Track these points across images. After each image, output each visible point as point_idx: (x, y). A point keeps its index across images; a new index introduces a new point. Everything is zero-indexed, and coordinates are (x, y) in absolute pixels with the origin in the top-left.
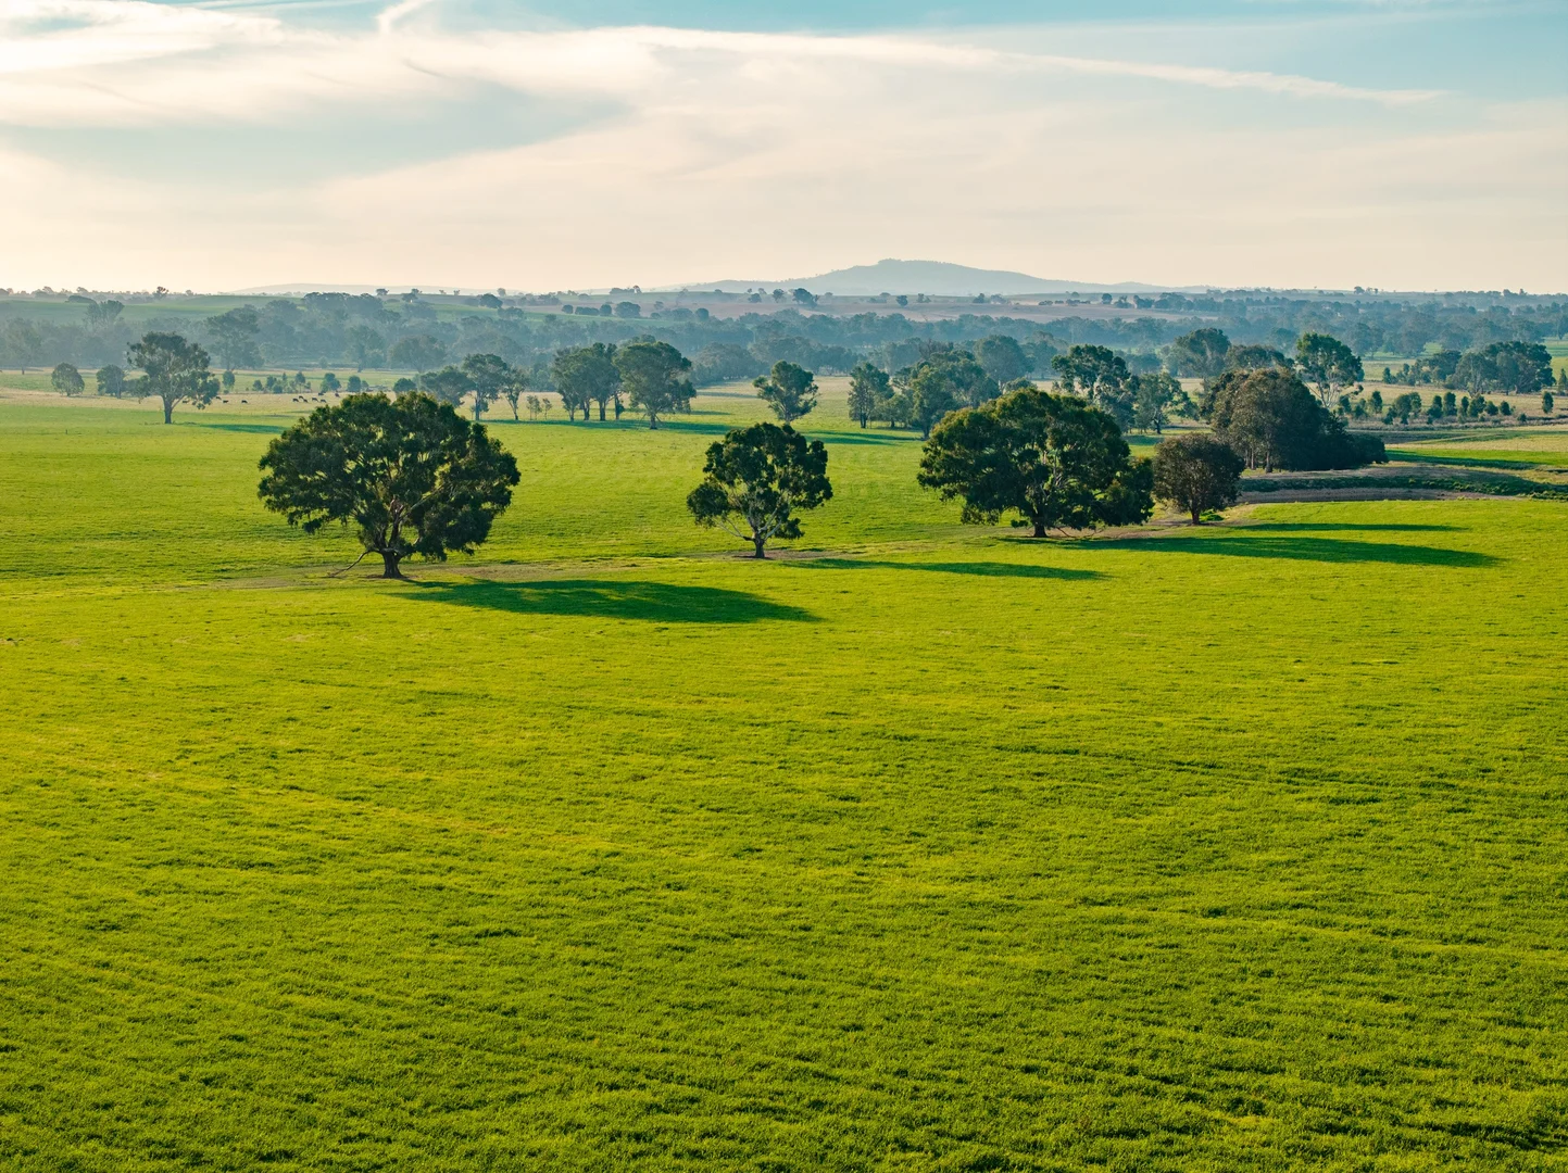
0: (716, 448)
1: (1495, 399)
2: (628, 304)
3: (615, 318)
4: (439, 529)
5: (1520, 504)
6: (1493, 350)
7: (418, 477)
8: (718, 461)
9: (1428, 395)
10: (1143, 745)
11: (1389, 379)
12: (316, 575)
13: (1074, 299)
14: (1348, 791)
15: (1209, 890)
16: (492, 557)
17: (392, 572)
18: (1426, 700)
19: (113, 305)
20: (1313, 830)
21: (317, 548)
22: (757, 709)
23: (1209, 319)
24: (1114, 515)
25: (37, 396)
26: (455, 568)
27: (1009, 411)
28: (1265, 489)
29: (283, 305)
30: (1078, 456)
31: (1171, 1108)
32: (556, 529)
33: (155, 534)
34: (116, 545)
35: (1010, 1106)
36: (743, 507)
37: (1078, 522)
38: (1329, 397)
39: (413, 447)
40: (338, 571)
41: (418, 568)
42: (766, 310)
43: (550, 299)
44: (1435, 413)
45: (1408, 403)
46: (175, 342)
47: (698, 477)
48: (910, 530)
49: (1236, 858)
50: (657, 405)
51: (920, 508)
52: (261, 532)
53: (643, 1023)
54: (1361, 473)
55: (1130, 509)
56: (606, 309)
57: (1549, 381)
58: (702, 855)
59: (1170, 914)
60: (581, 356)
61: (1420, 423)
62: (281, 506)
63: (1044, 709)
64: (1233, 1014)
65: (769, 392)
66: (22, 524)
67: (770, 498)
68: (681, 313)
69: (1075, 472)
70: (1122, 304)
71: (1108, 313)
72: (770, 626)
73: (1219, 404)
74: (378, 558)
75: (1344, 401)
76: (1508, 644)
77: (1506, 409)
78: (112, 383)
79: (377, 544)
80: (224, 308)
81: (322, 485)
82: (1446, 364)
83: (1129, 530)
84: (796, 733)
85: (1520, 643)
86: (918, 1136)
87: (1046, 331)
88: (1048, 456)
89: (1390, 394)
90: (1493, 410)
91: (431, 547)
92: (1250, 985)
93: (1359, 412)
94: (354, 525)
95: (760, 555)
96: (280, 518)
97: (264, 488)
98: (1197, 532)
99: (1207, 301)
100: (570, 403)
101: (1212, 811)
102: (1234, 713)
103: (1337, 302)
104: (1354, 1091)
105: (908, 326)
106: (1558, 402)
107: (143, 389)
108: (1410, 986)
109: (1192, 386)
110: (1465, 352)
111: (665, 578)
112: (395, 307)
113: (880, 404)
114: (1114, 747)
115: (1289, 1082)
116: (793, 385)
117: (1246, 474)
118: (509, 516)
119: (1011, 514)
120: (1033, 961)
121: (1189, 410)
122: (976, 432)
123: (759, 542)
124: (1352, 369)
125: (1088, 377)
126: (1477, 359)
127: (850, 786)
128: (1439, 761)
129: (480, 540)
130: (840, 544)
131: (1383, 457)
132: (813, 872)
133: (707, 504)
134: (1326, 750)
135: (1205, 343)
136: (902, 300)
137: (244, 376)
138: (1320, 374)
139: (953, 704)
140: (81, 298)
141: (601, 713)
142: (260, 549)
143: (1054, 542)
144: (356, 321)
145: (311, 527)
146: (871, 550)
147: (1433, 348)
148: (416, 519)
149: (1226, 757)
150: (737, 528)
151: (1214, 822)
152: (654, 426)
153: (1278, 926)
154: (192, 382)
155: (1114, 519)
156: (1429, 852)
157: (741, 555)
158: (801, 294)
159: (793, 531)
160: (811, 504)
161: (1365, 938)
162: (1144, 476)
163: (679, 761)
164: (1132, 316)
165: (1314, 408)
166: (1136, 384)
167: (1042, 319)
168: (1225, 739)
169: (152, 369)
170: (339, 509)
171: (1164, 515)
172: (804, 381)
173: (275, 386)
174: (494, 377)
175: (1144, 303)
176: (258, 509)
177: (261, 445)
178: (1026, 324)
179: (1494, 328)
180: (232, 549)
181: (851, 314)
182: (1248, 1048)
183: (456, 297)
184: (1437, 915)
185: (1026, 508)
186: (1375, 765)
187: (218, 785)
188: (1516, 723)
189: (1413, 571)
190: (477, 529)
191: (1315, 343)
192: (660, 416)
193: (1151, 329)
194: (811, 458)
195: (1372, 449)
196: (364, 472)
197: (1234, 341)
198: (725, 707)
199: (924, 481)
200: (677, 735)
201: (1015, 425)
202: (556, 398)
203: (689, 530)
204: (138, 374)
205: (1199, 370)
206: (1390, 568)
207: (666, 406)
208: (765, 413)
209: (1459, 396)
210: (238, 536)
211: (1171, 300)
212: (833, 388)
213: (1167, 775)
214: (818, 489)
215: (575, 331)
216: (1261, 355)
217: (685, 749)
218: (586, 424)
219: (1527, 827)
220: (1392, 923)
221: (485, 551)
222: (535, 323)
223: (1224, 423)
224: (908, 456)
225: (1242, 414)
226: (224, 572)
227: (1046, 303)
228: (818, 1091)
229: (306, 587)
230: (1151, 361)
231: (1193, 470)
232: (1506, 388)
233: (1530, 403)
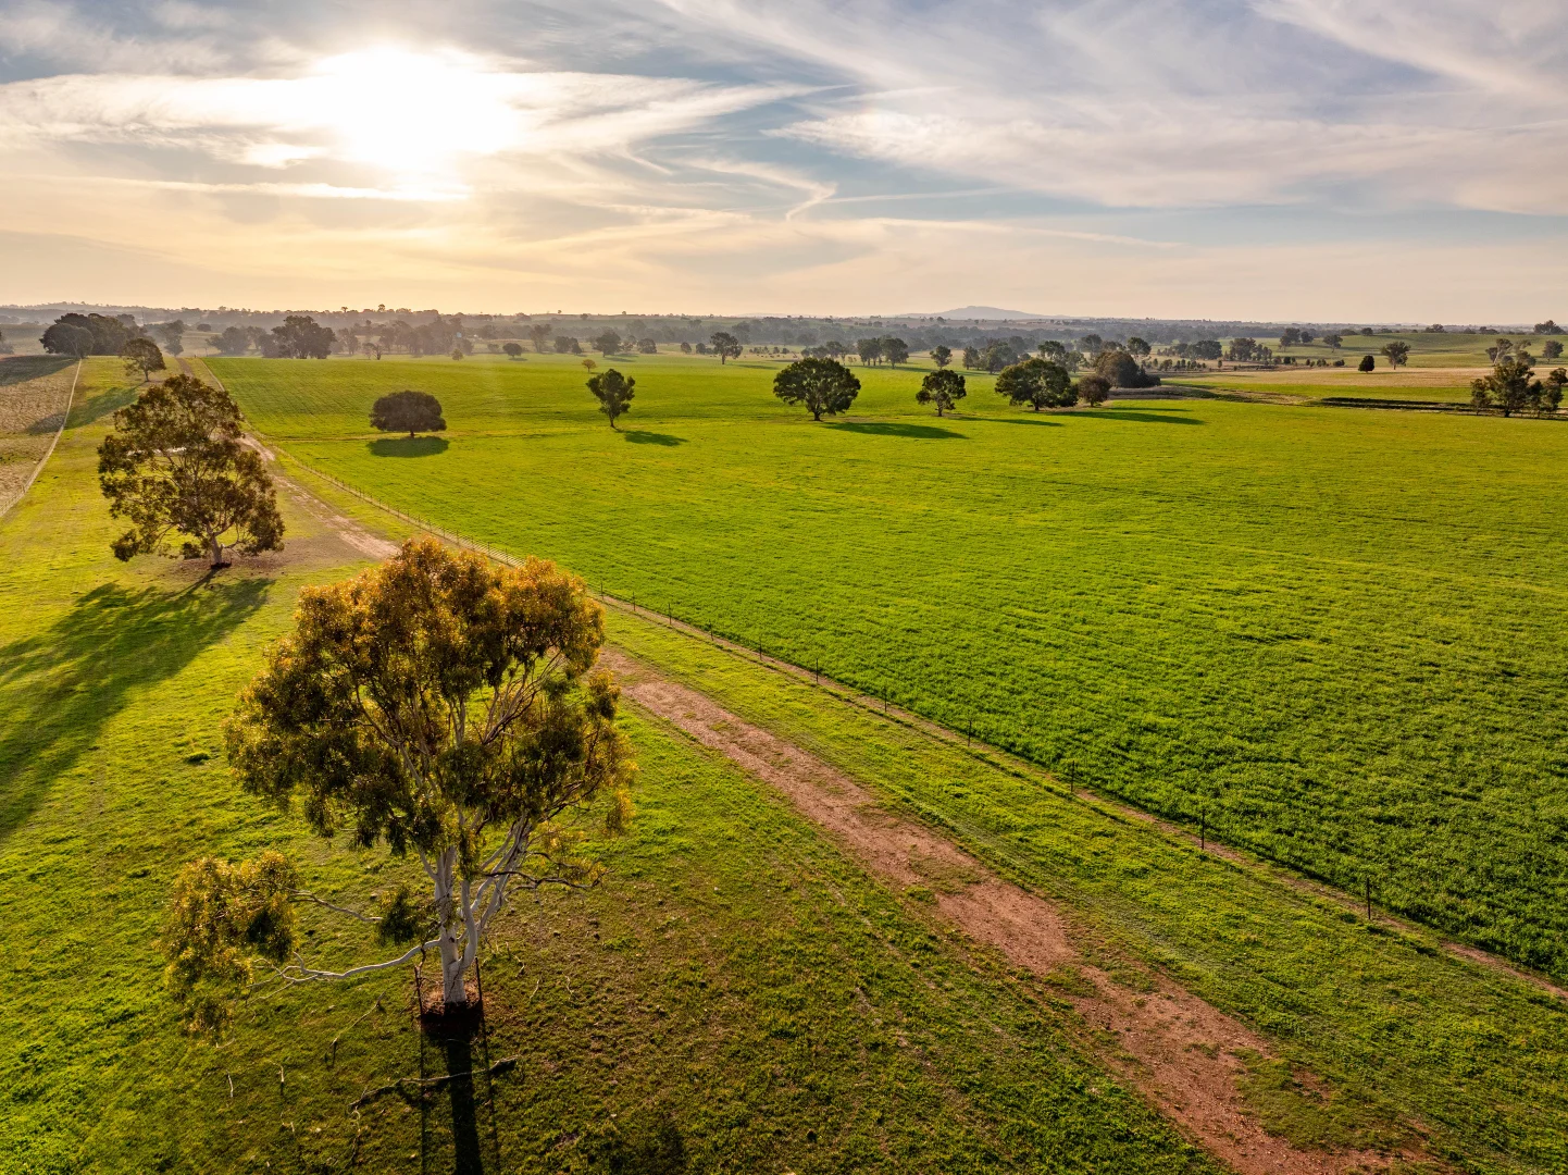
0: (927, 378)
1: (1200, 362)
2: (877, 322)
3: (873, 327)
4: (834, 404)
5: (1210, 402)
6: (1200, 343)
7: (827, 387)
8: (929, 383)
9: (1175, 360)
10: (1091, 482)
11: (1159, 354)
12: (792, 419)
13: (1040, 322)
14: (1163, 498)
15: (1124, 526)
16: (850, 414)
17: (817, 419)
18: (1185, 471)
19: (698, 321)
20: (1154, 510)
21: (791, 410)
22: (960, 467)
23: (1092, 330)
24: (1064, 403)
25: (675, 353)
26: (838, 418)
27: (1028, 366)
28: (1117, 395)
29: (756, 321)
30: (1052, 383)
31: (1129, 581)
32: (870, 405)
33: (734, 404)
34: (722, 408)
35: (1083, 580)
36: (935, 398)
37: (1051, 406)
38: (1139, 360)
39: (826, 377)
40: (799, 417)
41: (826, 417)
42: (928, 325)
43: (848, 320)
44: (1178, 367)
45: (1168, 363)
46: (725, 336)
47: (919, 388)
48: (989, 407)
49: (1129, 517)
50: (894, 361)
51: (993, 399)
52: (770, 404)
53: (963, 556)
54: (1151, 389)
55: (1069, 402)
56: (870, 324)
57: (1220, 355)
58: (958, 512)
59: (1112, 532)
60: (867, 342)
61: (1172, 370)
62: (781, 396)
63: (1055, 470)
64: (1142, 560)
65: (935, 356)
66: (689, 400)
67: (945, 396)
68: (897, 326)
69: (1052, 388)
70: (1058, 324)
71: (1053, 327)
72: (954, 440)
73: (1100, 363)
74: (812, 414)
75: (1144, 362)
76: (1210, 452)
77: (1204, 366)
78: (701, 349)
79: (813, 409)
80: (736, 323)
81: (795, 389)
82: (1182, 349)
83: (1069, 409)
84: (975, 475)
85: (1215, 452)
86: (1059, 586)
87: (1030, 334)
88: (1042, 382)
89: (1161, 359)
90: (1199, 366)
91: (831, 411)
92: (1144, 553)
93: (1149, 366)
94: (805, 402)
95: (940, 415)
96: (780, 400)
97: (775, 390)
98: (1093, 410)
99: (1090, 323)
100: (864, 359)
101: (1119, 503)
102: (1120, 473)
103: (1139, 323)
104: (1184, 580)
105: (980, 331)
106: (1224, 363)
107: (716, 352)
108: (1193, 554)
109: (1087, 355)
110: (1189, 343)
111: (910, 423)
112: (796, 322)
113: (975, 362)
114: (1082, 482)
115: (1164, 577)
116: (943, 355)
117: (1113, 389)
118: (858, 399)
119: (1028, 402)
120: (1075, 544)
121: (1087, 365)
122: (1016, 374)
123: (940, 411)
124: (1147, 349)
125: (1050, 352)
126: (1194, 347)
127: (998, 492)
128: (1194, 490)
129: (847, 408)
130: (967, 412)
131: (1159, 384)
132: (994, 518)
133: (923, 397)
134: (1154, 485)
135: (1092, 340)
136: (977, 321)
137: (746, 348)
138: (1136, 352)
139: (1025, 467)
140: (684, 318)
141: (909, 467)
142: (770, 410)
143: (1042, 413)
144: (782, 328)
145: (791, 403)
146: (978, 415)
147: (1176, 342)
148: (826, 400)
149: (1120, 486)
150: (932, 406)
151: (1120, 506)
152: (893, 368)
153: (1148, 537)
154: (731, 350)
155: (1064, 405)
156: (1193, 517)
157: (933, 415)
158: (940, 319)
159: (952, 407)
160: (959, 398)
161: (1176, 541)
162: (1075, 391)
163: (940, 483)
164: (1062, 328)
165: (1135, 367)
166: (1067, 356)
167: (1029, 329)
168: (1119, 481)
169: (718, 345)
170: (801, 397)
171: (1082, 403)
172: (946, 352)
173: (756, 351)
174: (838, 348)
175: (1066, 323)
176: (773, 396)
177: (774, 374)
178: (1022, 331)
179: (1199, 335)
180: (764, 410)
181: (958, 327)
182: (1149, 568)
183: (815, 319)
184: (1197, 536)
185: (1033, 400)
186: (1171, 490)
187: (795, 487)
188: (1217, 479)
189: (1173, 426)
190: (846, 405)
191: (1135, 340)
192: (897, 365)
193: (1069, 333)
194: (959, 382)
195: (1155, 381)
196: (809, 384)
197: (1104, 339)
198: (949, 467)
199: (997, 390)
200: (937, 475)
201: (1029, 371)
202: (858, 357)
203: (916, 406)
204: (713, 347)
205: (1089, 349)
206: (1165, 424)
207: (898, 361)
208: (934, 366)
209: (1187, 360)
210: (762, 405)
211: (1077, 322)
212: (958, 355)
213: (1101, 492)
214: (961, 393)
215: (860, 332)
216: (1113, 345)
217: (939, 479)
218: (869, 367)
219: (1224, 511)
220: (1185, 537)
221: (848, 412)
222: (845, 329)
223: (1101, 370)
224: (991, 381)
225: (1109, 367)
226: (760, 418)
227: (1030, 323)
228: (1025, 574)
229: (789, 423)
230: (1071, 346)
231: (1092, 388)
232: (1204, 357)
233: (1212, 363)
